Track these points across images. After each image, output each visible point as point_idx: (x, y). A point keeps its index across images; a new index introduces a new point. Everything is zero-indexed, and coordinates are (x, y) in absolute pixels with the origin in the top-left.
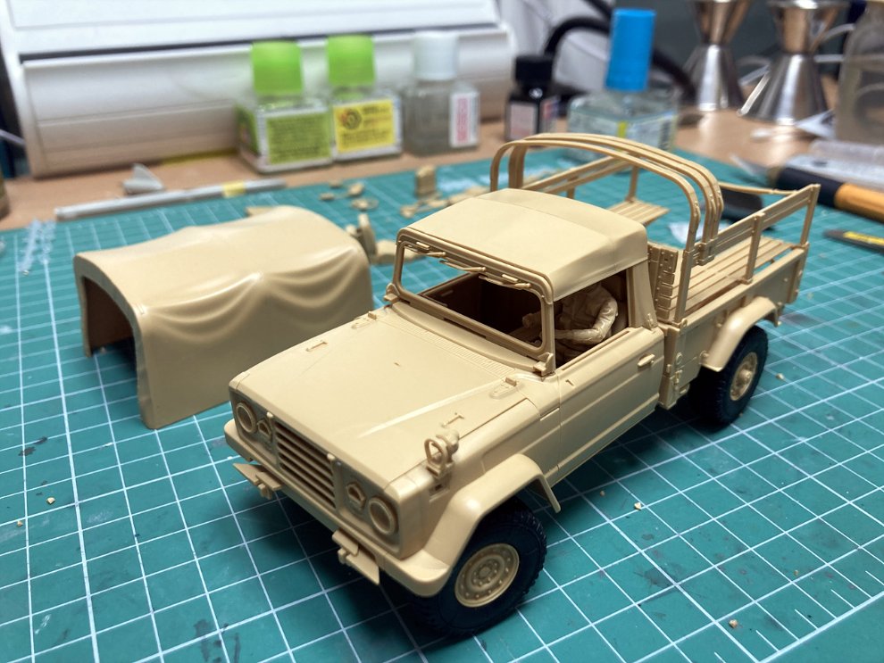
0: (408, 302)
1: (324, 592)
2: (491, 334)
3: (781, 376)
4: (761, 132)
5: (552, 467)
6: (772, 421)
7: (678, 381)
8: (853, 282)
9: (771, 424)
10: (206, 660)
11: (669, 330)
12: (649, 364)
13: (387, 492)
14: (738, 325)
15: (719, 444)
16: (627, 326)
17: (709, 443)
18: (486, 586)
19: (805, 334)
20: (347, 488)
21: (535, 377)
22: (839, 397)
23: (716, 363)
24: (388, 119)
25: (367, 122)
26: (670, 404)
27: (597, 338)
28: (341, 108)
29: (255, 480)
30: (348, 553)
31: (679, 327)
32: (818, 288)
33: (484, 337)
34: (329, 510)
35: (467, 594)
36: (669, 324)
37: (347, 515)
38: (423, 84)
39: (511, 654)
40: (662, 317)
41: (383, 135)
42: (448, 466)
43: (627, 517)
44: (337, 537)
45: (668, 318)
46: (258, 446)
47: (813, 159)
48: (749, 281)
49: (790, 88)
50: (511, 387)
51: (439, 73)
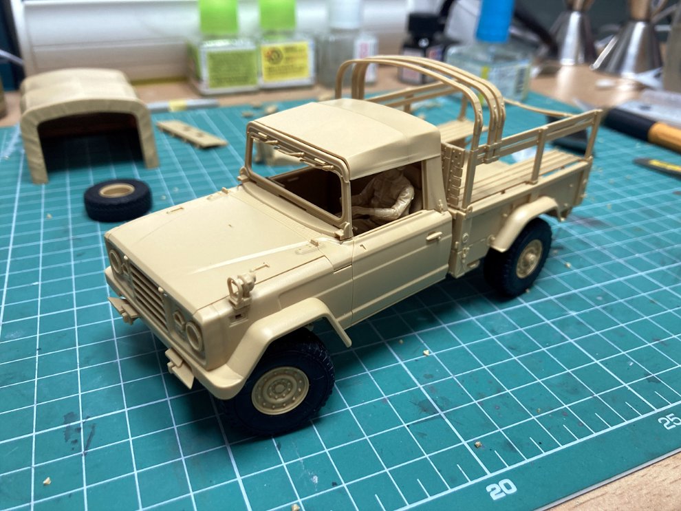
0: (255, 182)
1: (168, 399)
2: (310, 207)
3: (569, 265)
4: (605, 82)
5: (346, 312)
6: (552, 298)
7: (465, 255)
8: (648, 198)
9: (551, 300)
10: (66, 441)
11: (457, 214)
12: (436, 239)
13: (195, 317)
14: (522, 216)
15: (505, 313)
16: (422, 209)
17: (496, 310)
18: (280, 400)
19: (598, 235)
20: (173, 315)
21: (335, 241)
22: (611, 284)
23: (502, 245)
24: (304, 57)
25: (288, 59)
26: (458, 274)
27: (393, 215)
28: (267, 46)
29: (120, 310)
30: (174, 365)
31: (465, 212)
32: (618, 201)
33: (305, 210)
34: (164, 332)
35: (264, 404)
36: (458, 209)
37: (175, 336)
38: (335, 31)
39: (298, 454)
40: (452, 203)
41: (301, 69)
42: (245, 300)
43: (416, 360)
44: (169, 353)
45: (457, 204)
46: (124, 284)
47: (641, 104)
48: (534, 182)
49: (633, 49)
50: (313, 246)
51: (347, 23)
